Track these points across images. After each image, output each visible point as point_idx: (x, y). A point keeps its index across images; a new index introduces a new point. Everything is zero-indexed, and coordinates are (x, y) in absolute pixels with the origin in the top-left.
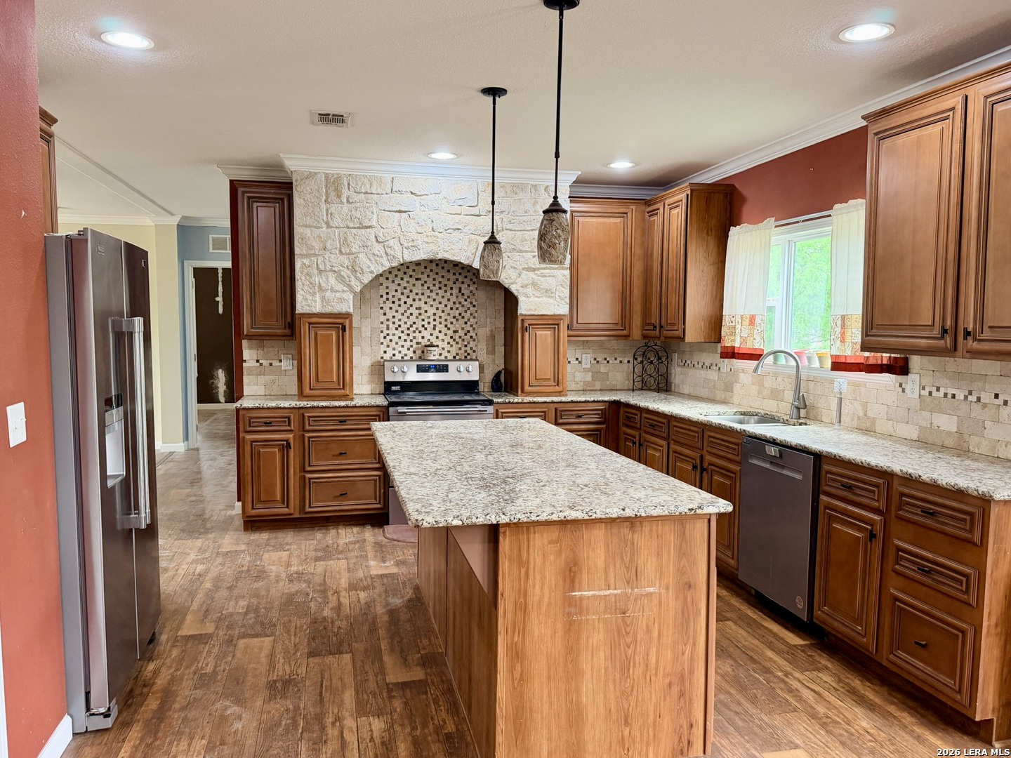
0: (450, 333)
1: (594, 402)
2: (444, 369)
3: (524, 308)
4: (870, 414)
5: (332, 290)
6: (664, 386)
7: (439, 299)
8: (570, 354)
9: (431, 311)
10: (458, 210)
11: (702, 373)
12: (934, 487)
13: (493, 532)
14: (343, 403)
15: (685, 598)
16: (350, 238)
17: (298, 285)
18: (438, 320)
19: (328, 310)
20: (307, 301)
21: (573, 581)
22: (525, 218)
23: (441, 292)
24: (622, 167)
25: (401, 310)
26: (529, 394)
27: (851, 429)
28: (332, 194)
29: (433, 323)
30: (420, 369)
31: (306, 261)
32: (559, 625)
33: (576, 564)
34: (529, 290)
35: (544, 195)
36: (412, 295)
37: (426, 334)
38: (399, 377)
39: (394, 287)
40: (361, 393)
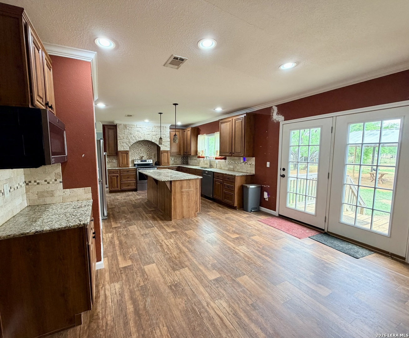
0: (147, 154)
1: (175, 167)
2: (146, 161)
3: (162, 149)
4: (221, 166)
5: (125, 146)
6: (187, 164)
7: (144, 147)
8: (170, 158)
9: (143, 150)
10: (149, 131)
11: (194, 161)
12: (229, 175)
13: (171, 182)
14: (128, 168)
15: (196, 191)
16: (128, 136)
17: (118, 145)
18: (144, 152)
19: (124, 150)
20: (120, 148)
21: (182, 188)
23: (145, 146)
24: (179, 123)
26: (163, 165)
27: (218, 169)
28: (125, 128)
30: (141, 161)
31: (120, 141)
32: (180, 195)
33: (182, 186)
34: (163, 146)
35: (165, 128)
36: (139, 147)
37: (142, 154)
38: (137, 163)
39: (135, 145)
40: (131, 166)
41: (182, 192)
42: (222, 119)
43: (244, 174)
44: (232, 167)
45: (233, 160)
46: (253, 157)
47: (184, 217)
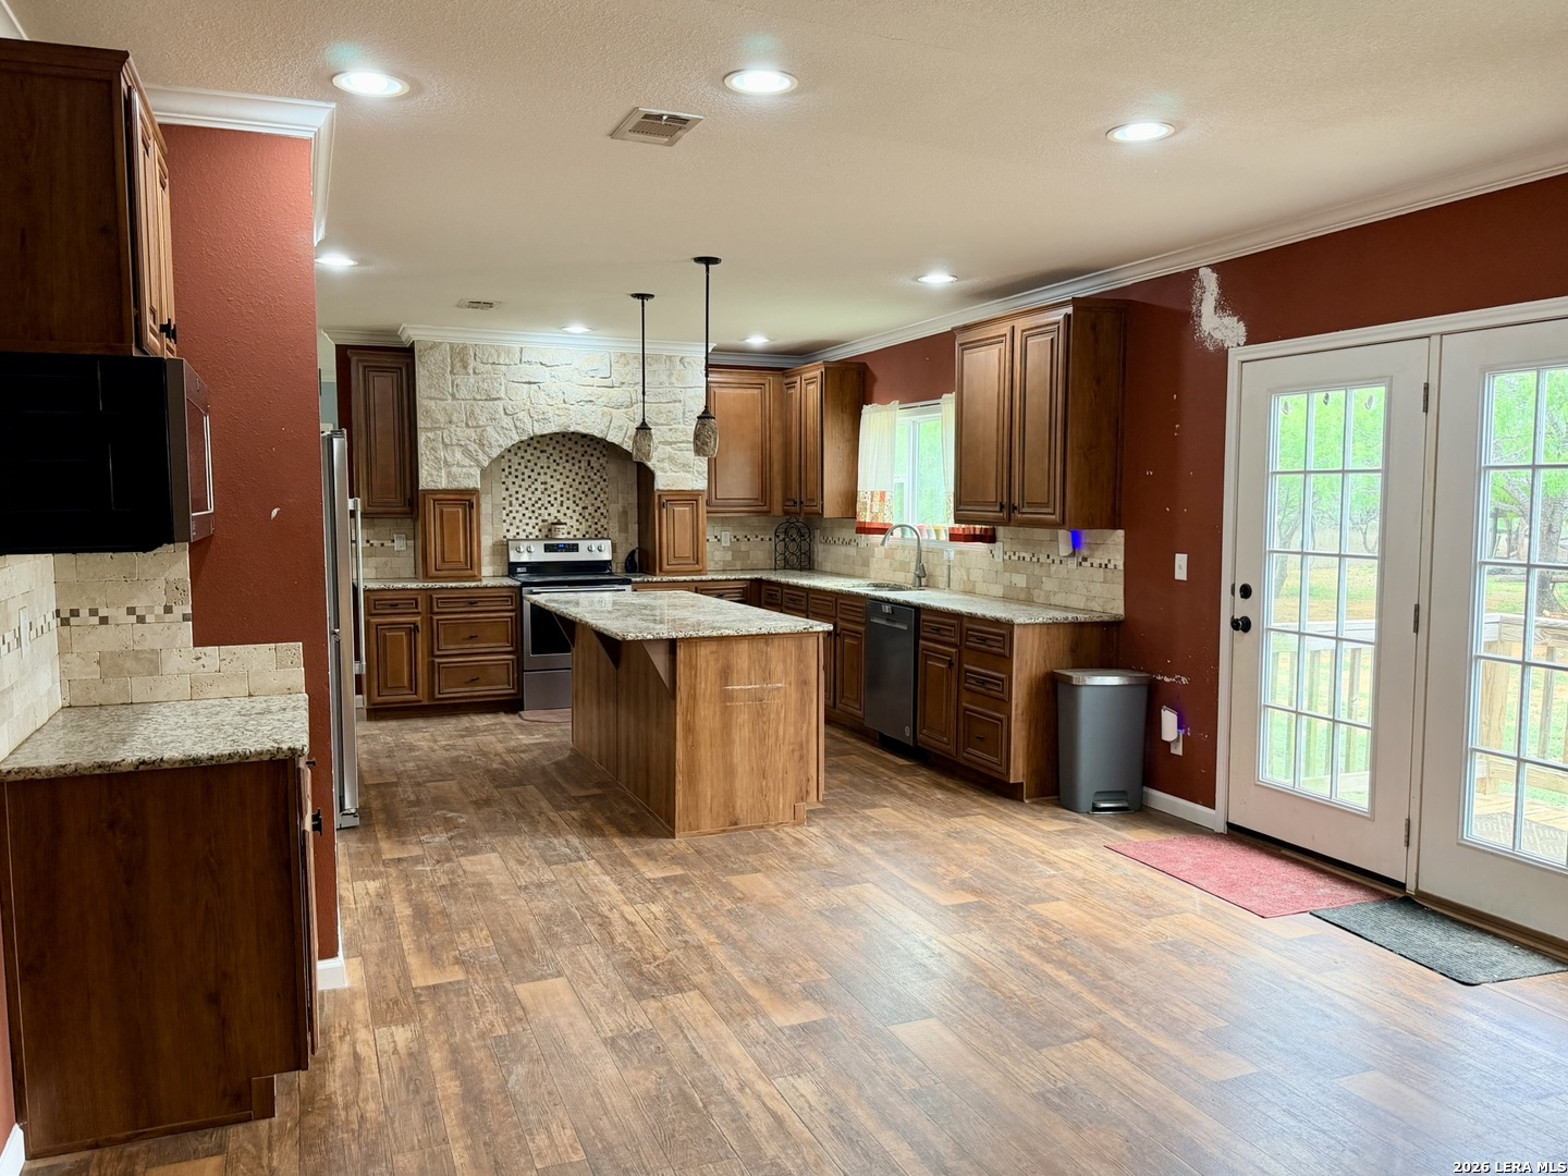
0: (579, 509)
1: (735, 580)
2: (574, 548)
3: (661, 483)
4: (971, 577)
5: (458, 465)
6: (808, 565)
7: (566, 472)
8: (710, 533)
9: (558, 486)
10: (591, 382)
11: (843, 549)
12: (984, 620)
13: (672, 645)
14: (473, 584)
15: (803, 692)
16: (477, 411)
17: (422, 460)
18: (565, 495)
19: (455, 485)
20: (432, 476)
21: (727, 679)
22: (660, 390)
23: (568, 466)
24: (757, 341)
25: (525, 485)
26: (668, 573)
27: (956, 592)
28: (458, 365)
29: (560, 499)
30: (548, 548)
31: (431, 435)
32: (718, 709)
33: (728, 668)
34: (666, 465)
35: (679, 366)
36: (537, 469)
37: (553, 510)
38: (525, 558)
39: (516, 460)
40: (489, 574)
41: (726, 697)
42: (967, 328)
43: (1060, 615)
44: (1020, 581)
45: (1027, 543)
46: (1115, 527)
47: (736, 824)
